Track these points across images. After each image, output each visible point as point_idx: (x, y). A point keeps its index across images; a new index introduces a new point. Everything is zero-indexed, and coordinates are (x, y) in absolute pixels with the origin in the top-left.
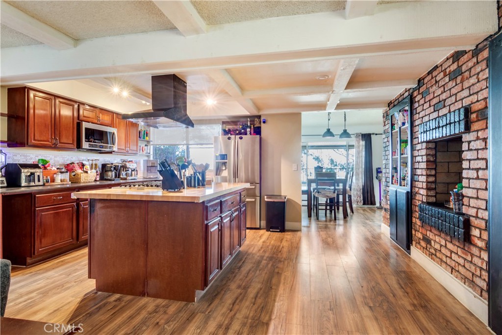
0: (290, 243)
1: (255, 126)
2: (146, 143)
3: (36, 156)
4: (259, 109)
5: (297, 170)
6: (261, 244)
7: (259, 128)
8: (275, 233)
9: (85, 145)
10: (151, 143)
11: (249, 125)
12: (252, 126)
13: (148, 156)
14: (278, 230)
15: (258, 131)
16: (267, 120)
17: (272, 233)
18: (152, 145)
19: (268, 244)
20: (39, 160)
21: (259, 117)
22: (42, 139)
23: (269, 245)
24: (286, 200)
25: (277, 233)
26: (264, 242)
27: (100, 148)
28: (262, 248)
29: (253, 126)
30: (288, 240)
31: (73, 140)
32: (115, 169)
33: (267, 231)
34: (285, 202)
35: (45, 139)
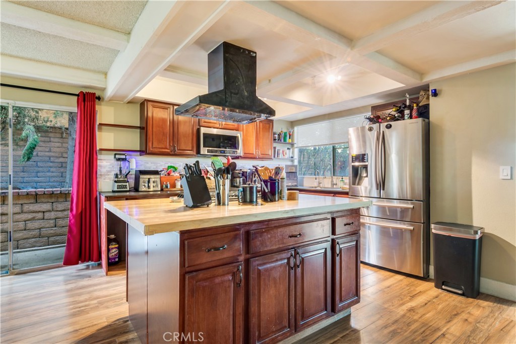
0: (469, 328)
1: (420, 105)
2: (289, 146)
3: (166, 163)
4: (421, 74)
5: (512, 178)
6: (402, 313)
7: (427, 107)
8: (451, 295)
9: (204, 150)
10: (295, 146)
11: (408, 103)
12: (415, 105)
13: (292, 161)
14: (460, 292)
15: (424, 112)
16: (440, 91)
17: (445, 293)
18: (297, 147)
19: (415, 317)
20: (168, 167)
21: (426, 88)
22: (160, 146)
23: (416, 321)
24: (477, 237)
25: (455, 296)
26: (412, 310)
27: (221, 153)
28: (396, 321)
29: (417, 105)
30: (470, 320)
31: (193, 147)
32: (243, 175)
33: (437, 286)
34: (474, 241)
35: (164, 147)
